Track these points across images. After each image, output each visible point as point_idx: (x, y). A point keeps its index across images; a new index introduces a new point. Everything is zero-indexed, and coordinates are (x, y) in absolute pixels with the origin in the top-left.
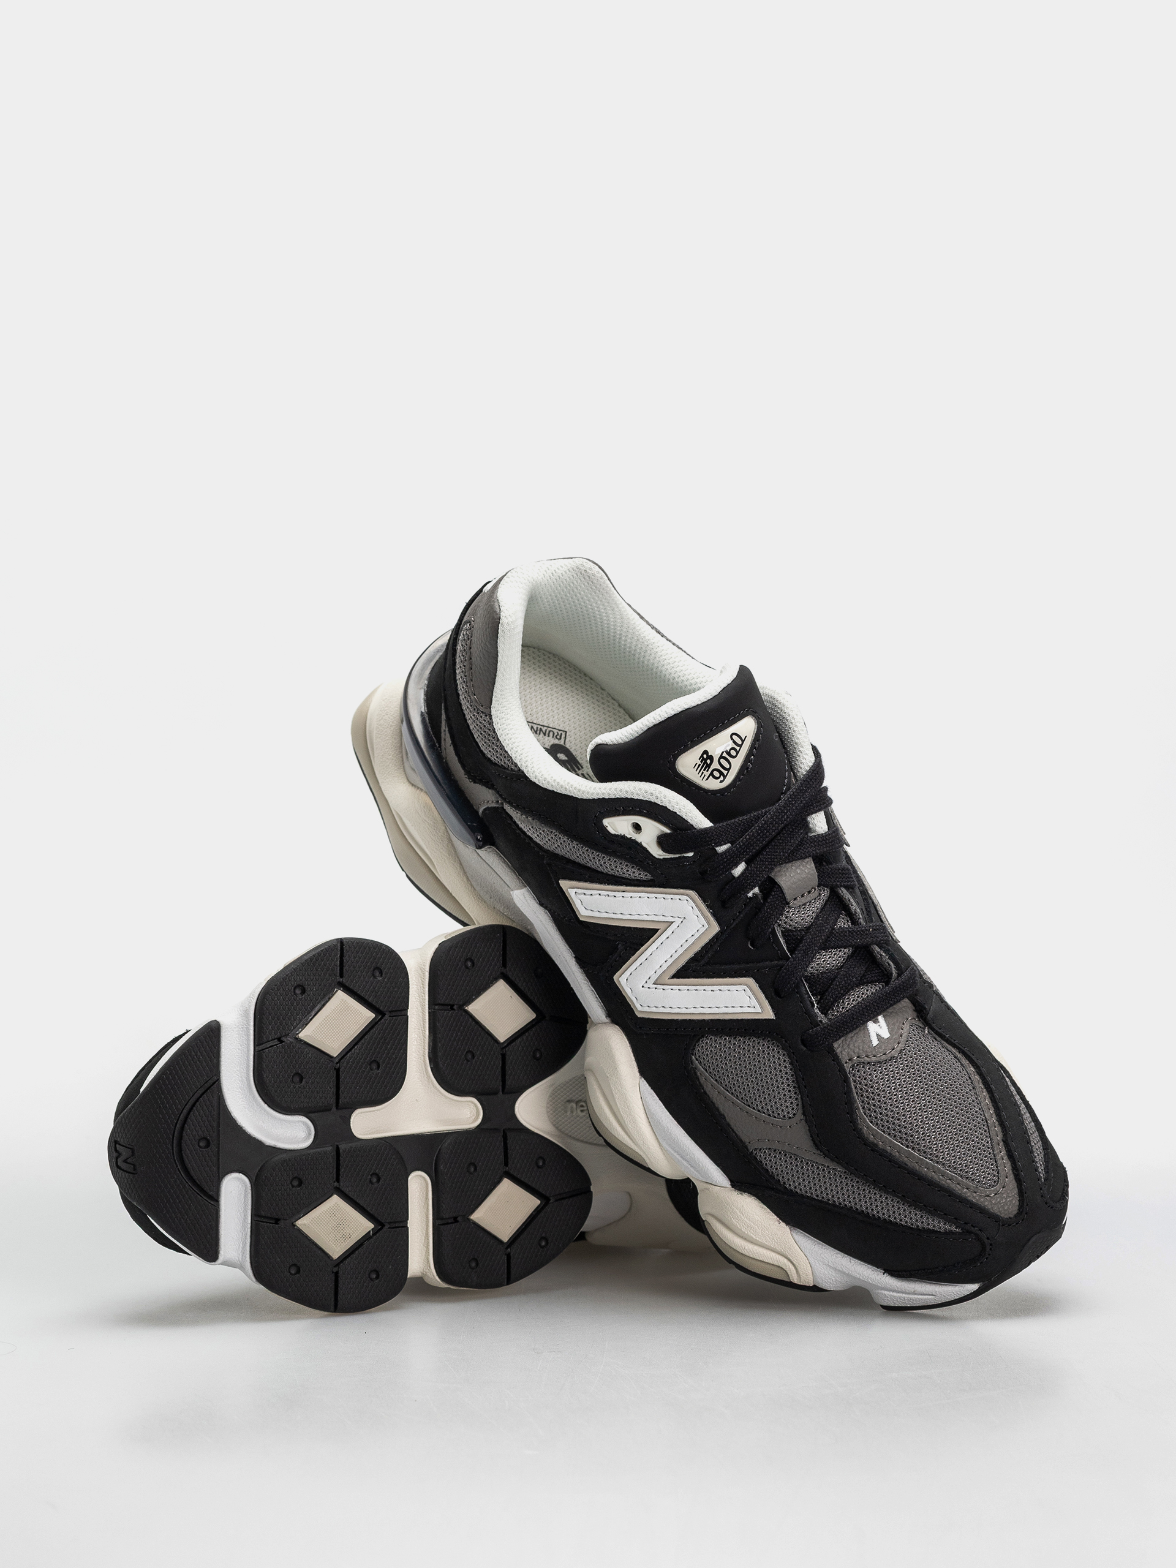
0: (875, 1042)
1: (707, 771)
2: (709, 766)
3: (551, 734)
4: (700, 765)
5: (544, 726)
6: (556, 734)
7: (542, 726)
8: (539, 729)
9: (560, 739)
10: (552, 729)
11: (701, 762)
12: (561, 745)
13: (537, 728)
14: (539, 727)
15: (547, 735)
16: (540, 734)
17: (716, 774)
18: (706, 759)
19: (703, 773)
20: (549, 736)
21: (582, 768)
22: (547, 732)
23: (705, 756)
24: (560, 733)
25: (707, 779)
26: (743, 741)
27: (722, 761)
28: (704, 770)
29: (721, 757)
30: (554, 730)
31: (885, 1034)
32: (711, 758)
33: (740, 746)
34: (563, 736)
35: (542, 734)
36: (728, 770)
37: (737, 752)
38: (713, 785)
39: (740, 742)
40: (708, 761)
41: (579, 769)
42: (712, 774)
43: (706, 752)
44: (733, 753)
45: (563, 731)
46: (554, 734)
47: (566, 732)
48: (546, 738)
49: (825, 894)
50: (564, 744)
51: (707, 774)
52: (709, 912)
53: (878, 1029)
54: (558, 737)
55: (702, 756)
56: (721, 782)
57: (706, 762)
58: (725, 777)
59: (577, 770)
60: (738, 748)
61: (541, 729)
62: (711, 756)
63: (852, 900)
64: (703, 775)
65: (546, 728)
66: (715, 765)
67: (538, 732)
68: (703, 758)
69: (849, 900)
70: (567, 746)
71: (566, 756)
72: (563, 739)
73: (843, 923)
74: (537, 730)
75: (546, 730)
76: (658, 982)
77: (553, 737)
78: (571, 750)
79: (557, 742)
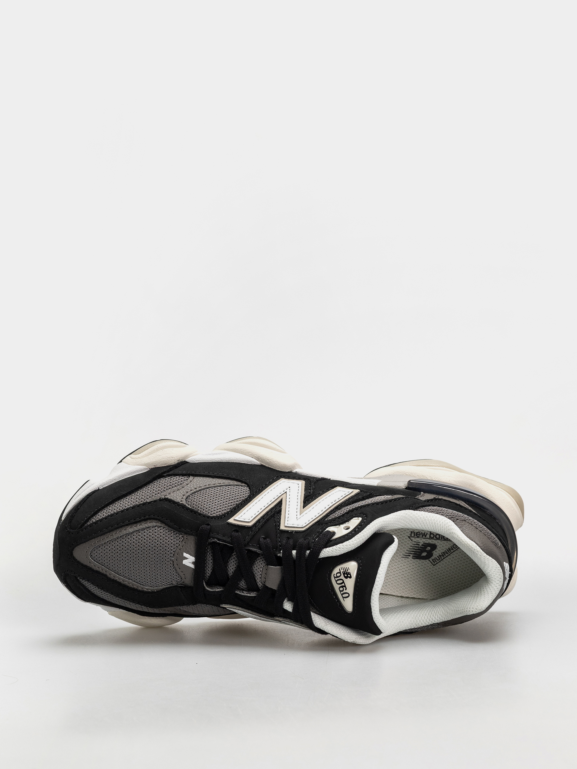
0: (185, 555)
1: (343, 572)
2: (344, 574)
3: (438, 558)
4: (347, 570)
5: (444, 559)
6: (436, 560)
7: (445, 558)
8: (444, 555)
9: (433, 560)
10: (440, 560)
11: (348, 572)
12: (430, 558)
13: (445, 555)
14: (445, 556)
15: (439, 556)
16: (442, 554)
17: (339, 575)
18: (347, 575)
19: (343, 569)
20: (438, 556)
21: (413, 558)
22: (440, 558)
23: (349, 576)
24: (436, 563)
25: (340, 569)
26: (343, 598)
27: (342, 581)
28: (344, 571)
29: (343, 582)
30: (439, 561)
31: (185, 562)
32: (346, 578)
33: (342, 595)
34: (433, 563)
35: (441, 554)
36: (336, 581)
37: (340, 591)
38: (336, 570)
39: (344, 596)
40: (346, 575)
41: (413, 556)
42: (340, 573)
43: (350, 577)
44: (341, 589)
45: (435, 565)
46: (437, 560)
47: (434, 565)
48: (438, 555)
49: (260, 584)
50: (429, 560)
51: (342, 571)
52: (290, 530)
53: (189, 561)
54: (434, 560)
55: (350, 574)
56: (334, 574)
57: (347, 574)
58: (335, 577)
59: (414, 555)
60: (342, 593)
61: (444, 556)
62: (347, 578)
63: (249, 595)
64: (342, 569)
65: (442, 558)
66: (342, 577)
67: (443, 554)
68: (349, 574)
69: (250, 594)
70: (427, 560)
71: (423, 556)
72: (432, 561)
73: (243, 584)
74: (444, 554)
75: (441, 558)
76: (285, 493)
77: (436, 558)
78: (424, 560)
79: (433, 558)
